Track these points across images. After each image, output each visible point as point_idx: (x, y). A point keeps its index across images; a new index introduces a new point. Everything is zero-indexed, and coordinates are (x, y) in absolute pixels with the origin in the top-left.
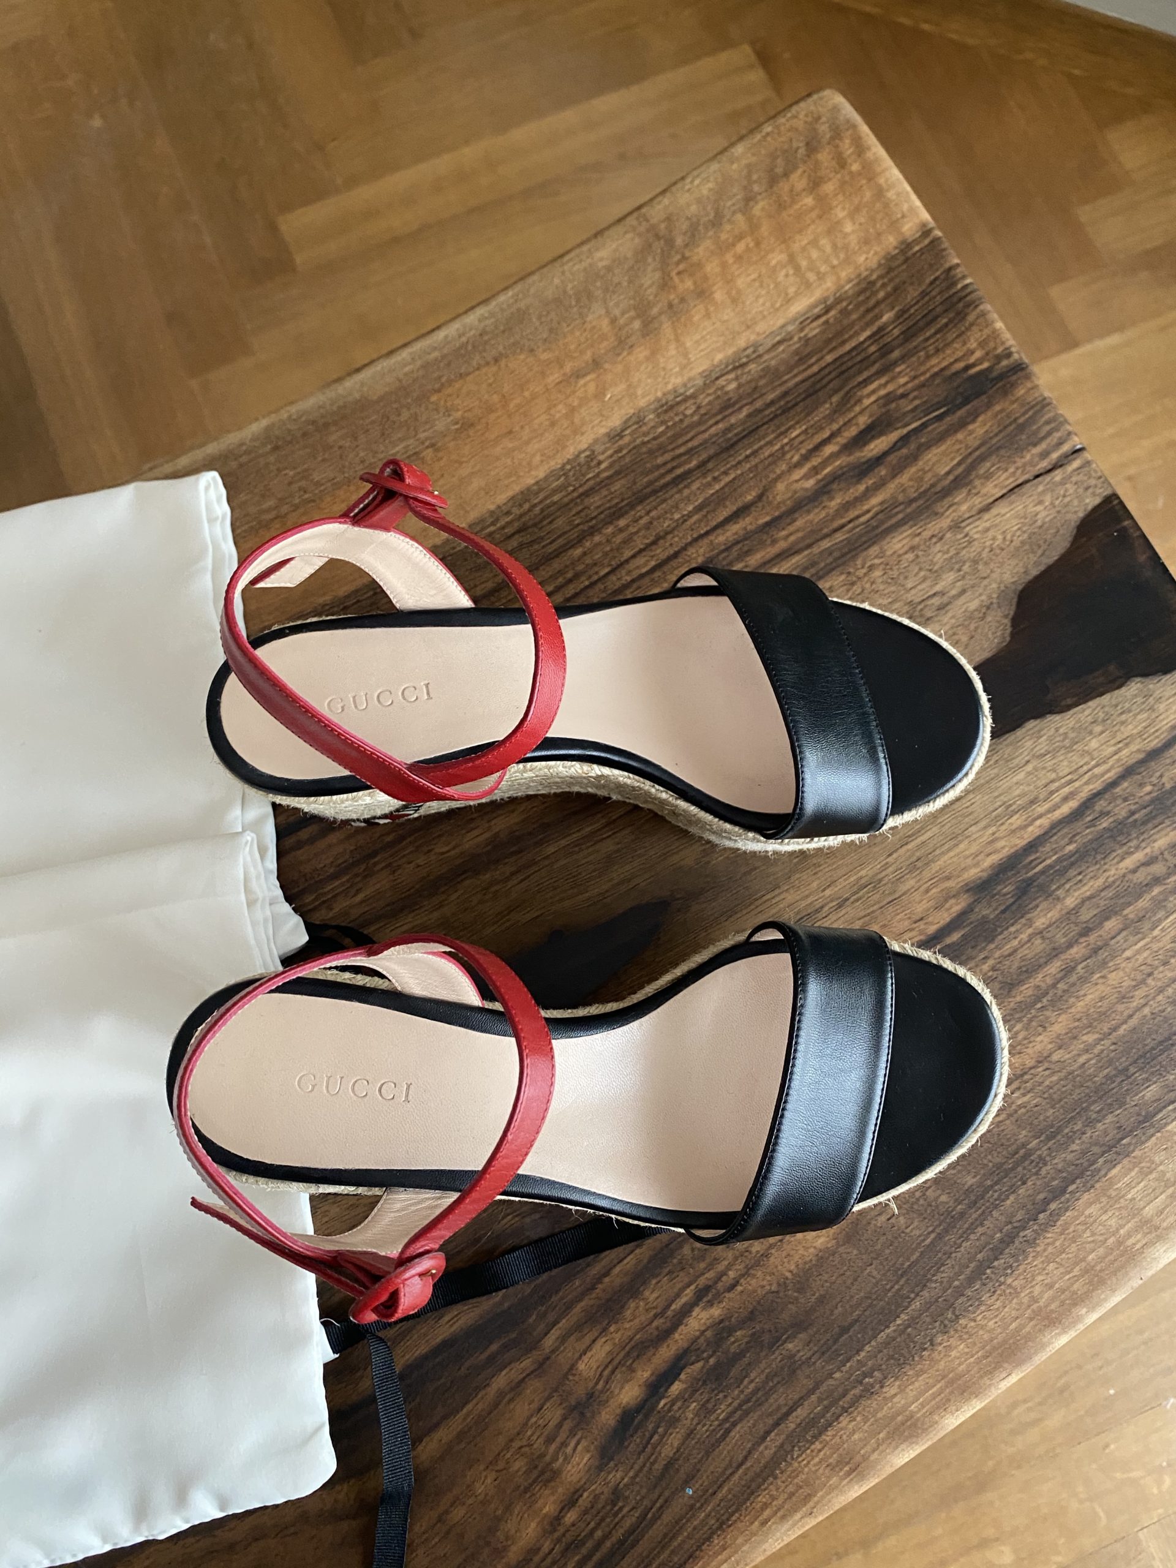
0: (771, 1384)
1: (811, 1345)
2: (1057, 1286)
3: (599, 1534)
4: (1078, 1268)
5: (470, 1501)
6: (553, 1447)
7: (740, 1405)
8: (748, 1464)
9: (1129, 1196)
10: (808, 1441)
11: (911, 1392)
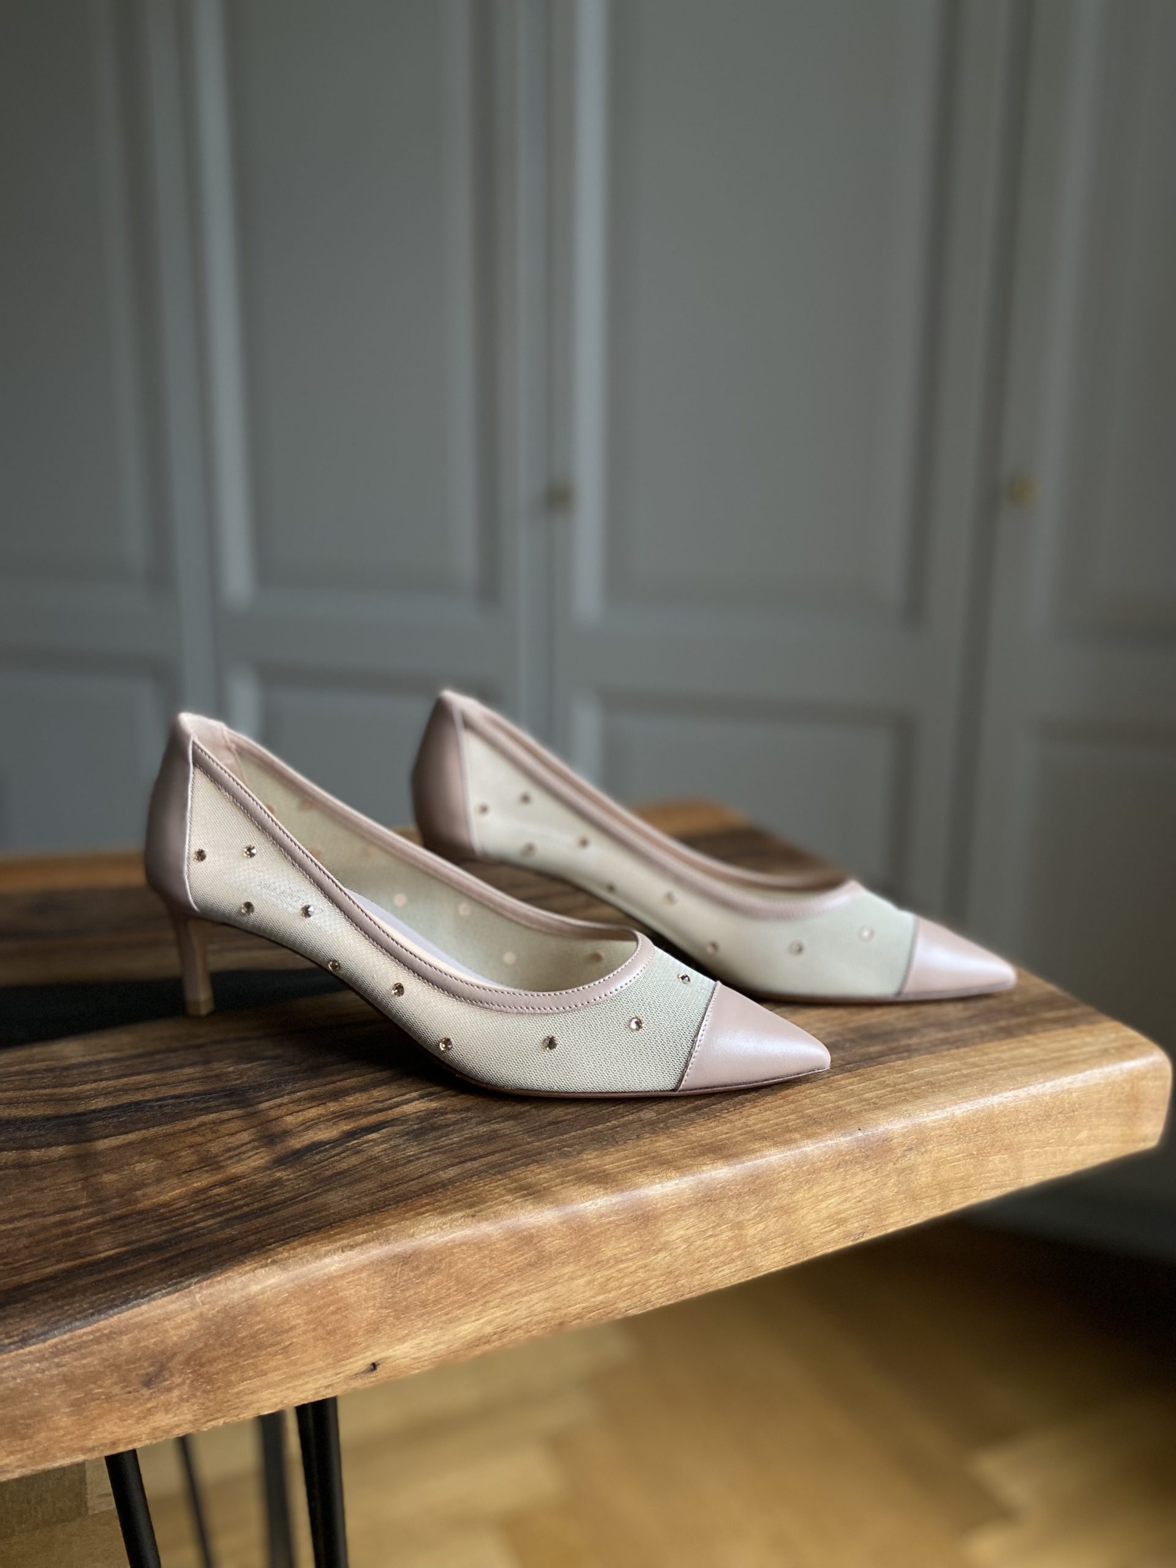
0: (468, 1142)
1: (518, 1127)
2: (771, 1122)
3: (241, 1202)
4: (794, 1115)
5: (126, 1172)
6: (231, 1154)
7: (430, 1150)
8: (421, 1180)
9: (850, 1088)
10: (491, 1174)
11: (608, 1159)
